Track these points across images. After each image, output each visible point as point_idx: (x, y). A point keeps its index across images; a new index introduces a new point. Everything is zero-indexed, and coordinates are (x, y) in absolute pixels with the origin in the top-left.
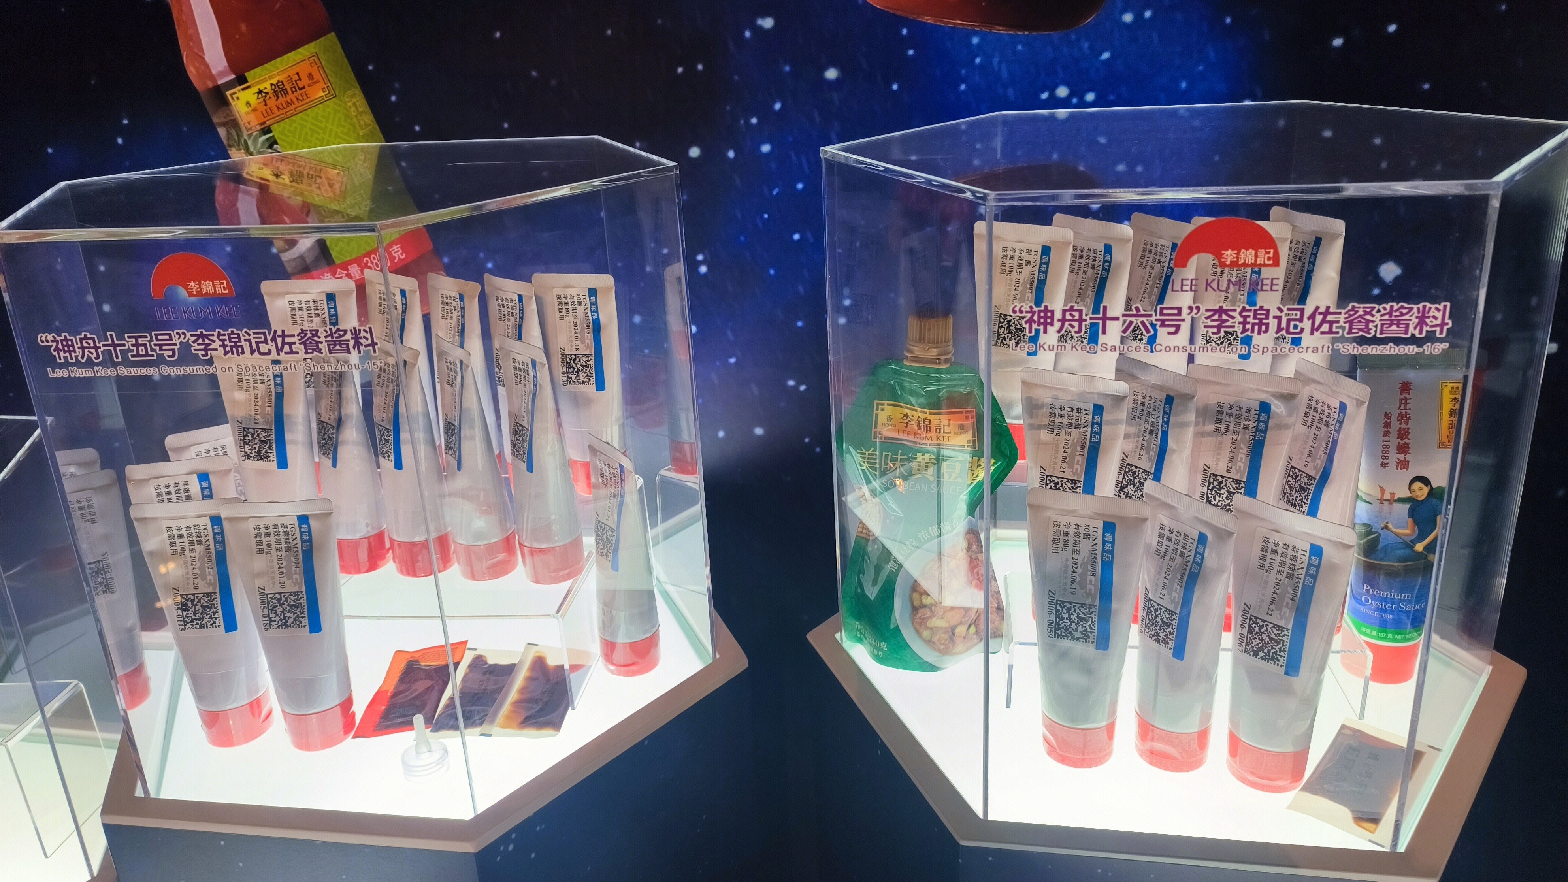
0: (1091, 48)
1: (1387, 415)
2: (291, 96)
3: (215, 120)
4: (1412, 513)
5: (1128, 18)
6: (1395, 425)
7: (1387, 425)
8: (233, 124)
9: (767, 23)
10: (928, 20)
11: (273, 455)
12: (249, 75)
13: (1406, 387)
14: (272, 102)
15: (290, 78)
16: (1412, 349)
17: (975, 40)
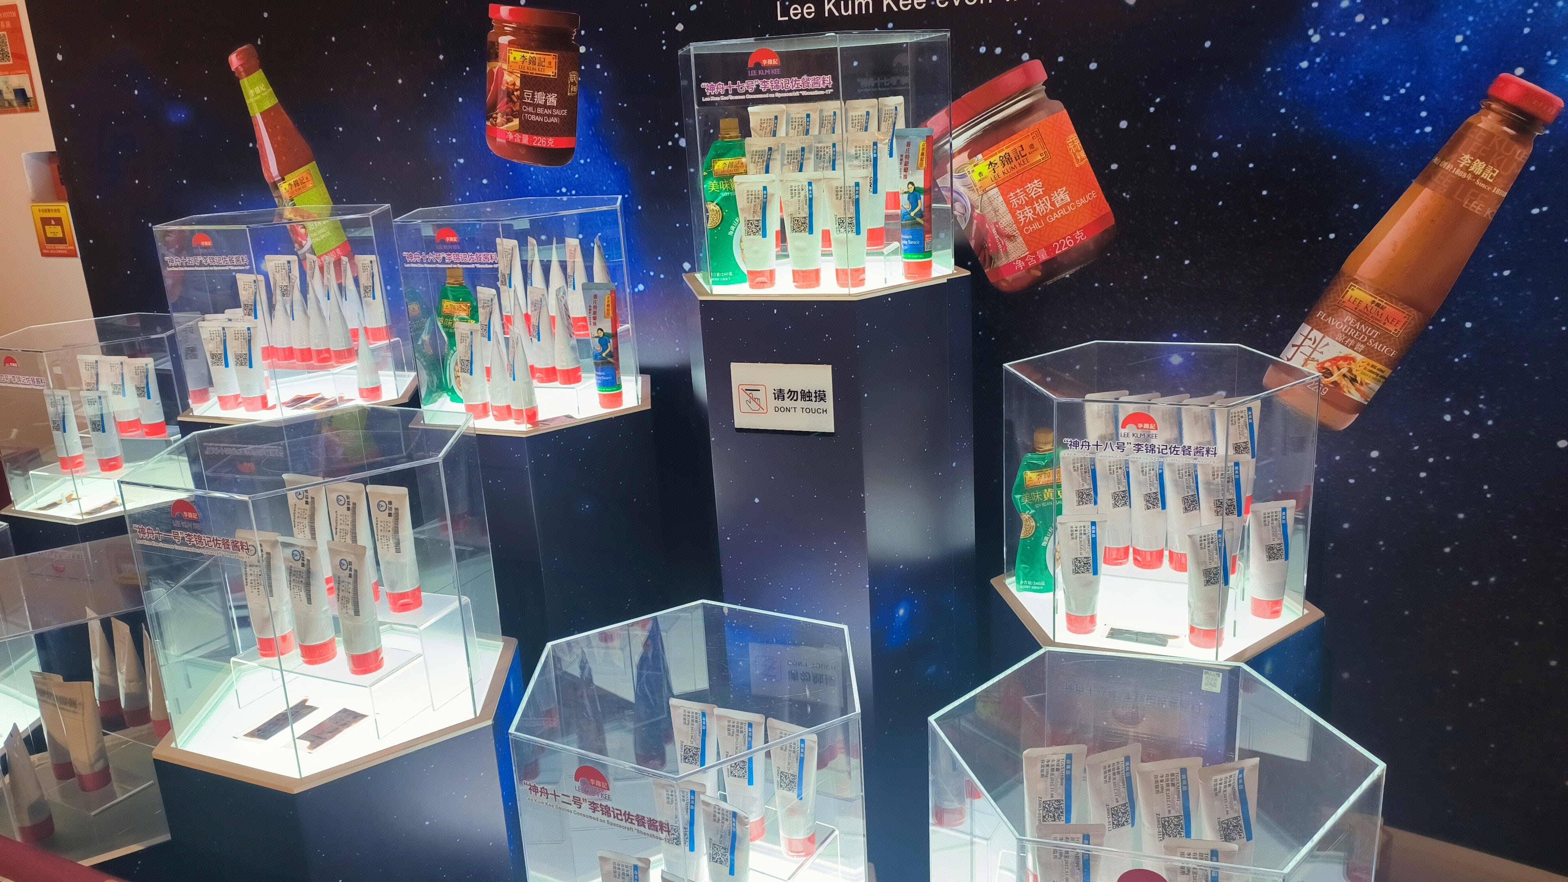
0: (572, 173)
1: (590, 306)
2: (300, 186)
3: (274, 195)
4: (599, 342)
5: (582, 161)
6: (593, 310)
7: (590, 310)
8: (280, 197)
9: (462, 161)
10: (515, 161)
11: (253, 315)
12: (286, 177)
13: (595, 296)
14: (294, 188)
15: (300, 179)
16: (491, 266)
17: (532, 169)
